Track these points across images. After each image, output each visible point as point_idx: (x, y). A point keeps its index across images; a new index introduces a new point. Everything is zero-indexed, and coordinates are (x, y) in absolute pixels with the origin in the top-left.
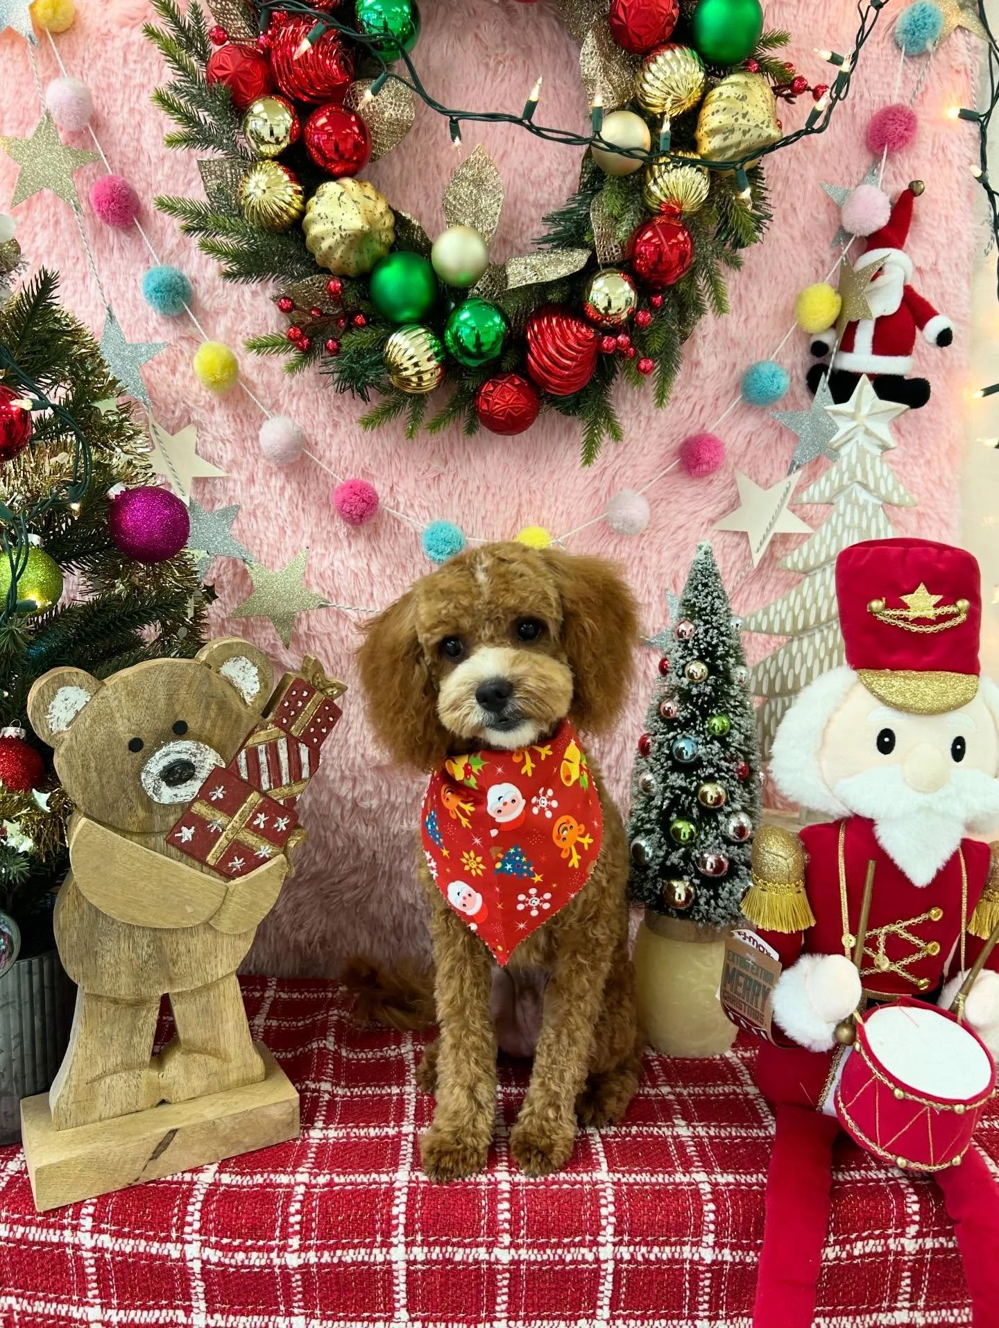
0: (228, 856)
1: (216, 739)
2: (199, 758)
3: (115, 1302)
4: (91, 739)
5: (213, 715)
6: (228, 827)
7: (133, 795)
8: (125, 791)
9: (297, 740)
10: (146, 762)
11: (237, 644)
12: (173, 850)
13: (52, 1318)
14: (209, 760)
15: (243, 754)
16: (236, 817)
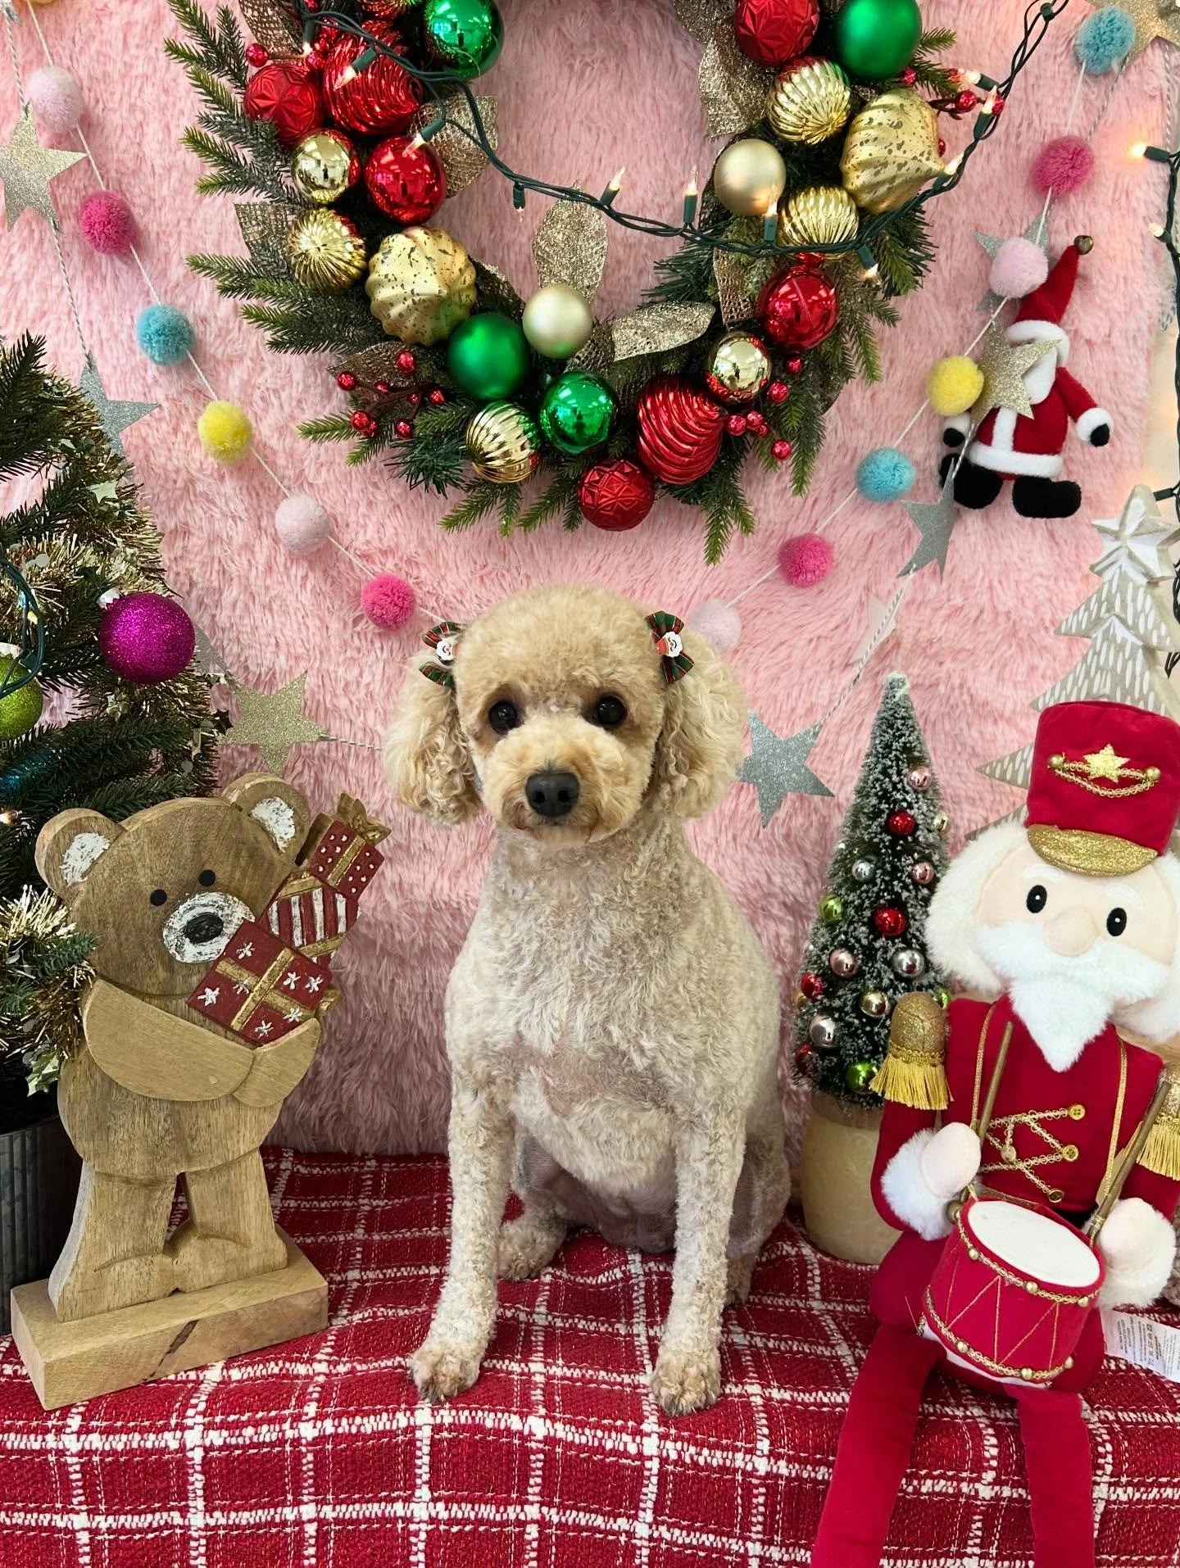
0: (254, 1021)
1: (245, 891)
2: (227, 911)
3: (102, 1507)
4: (110, 892)
5: (243, 863)
6: (255, 988)
7: (153, 953)
8: (144, 949)
9: (335, 891)
10: (168, 917)
11: (272, 783)
12: (195, 1014)
13: (33, 1529)
14: (237, 914)
15: (275, 906)
16: (265, 977)
